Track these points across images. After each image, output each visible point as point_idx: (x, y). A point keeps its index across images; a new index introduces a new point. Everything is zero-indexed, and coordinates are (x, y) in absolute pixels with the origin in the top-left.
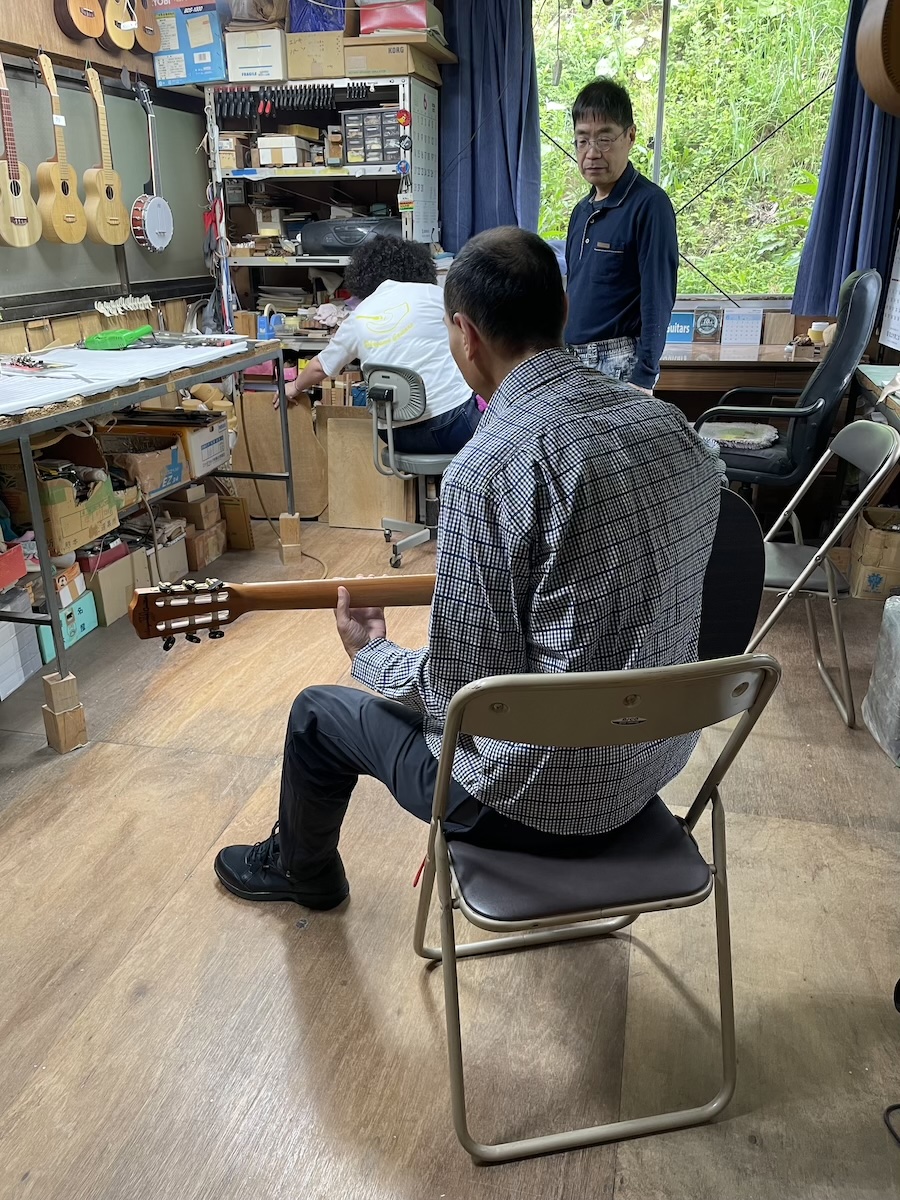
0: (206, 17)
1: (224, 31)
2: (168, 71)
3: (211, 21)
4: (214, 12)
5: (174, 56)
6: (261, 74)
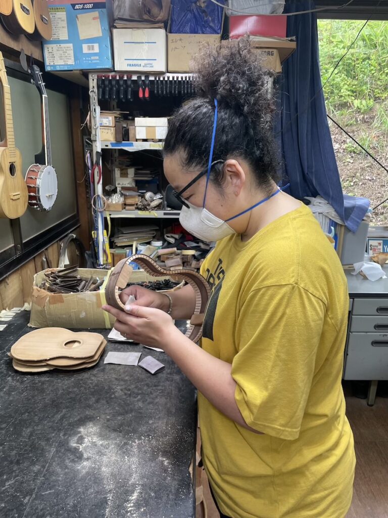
0: (96, 13)
1: (112, 26)
2: (57, 58)
3: (101, 18)
4: (104, 10)
5: (62, 45)
6: (145, 66)
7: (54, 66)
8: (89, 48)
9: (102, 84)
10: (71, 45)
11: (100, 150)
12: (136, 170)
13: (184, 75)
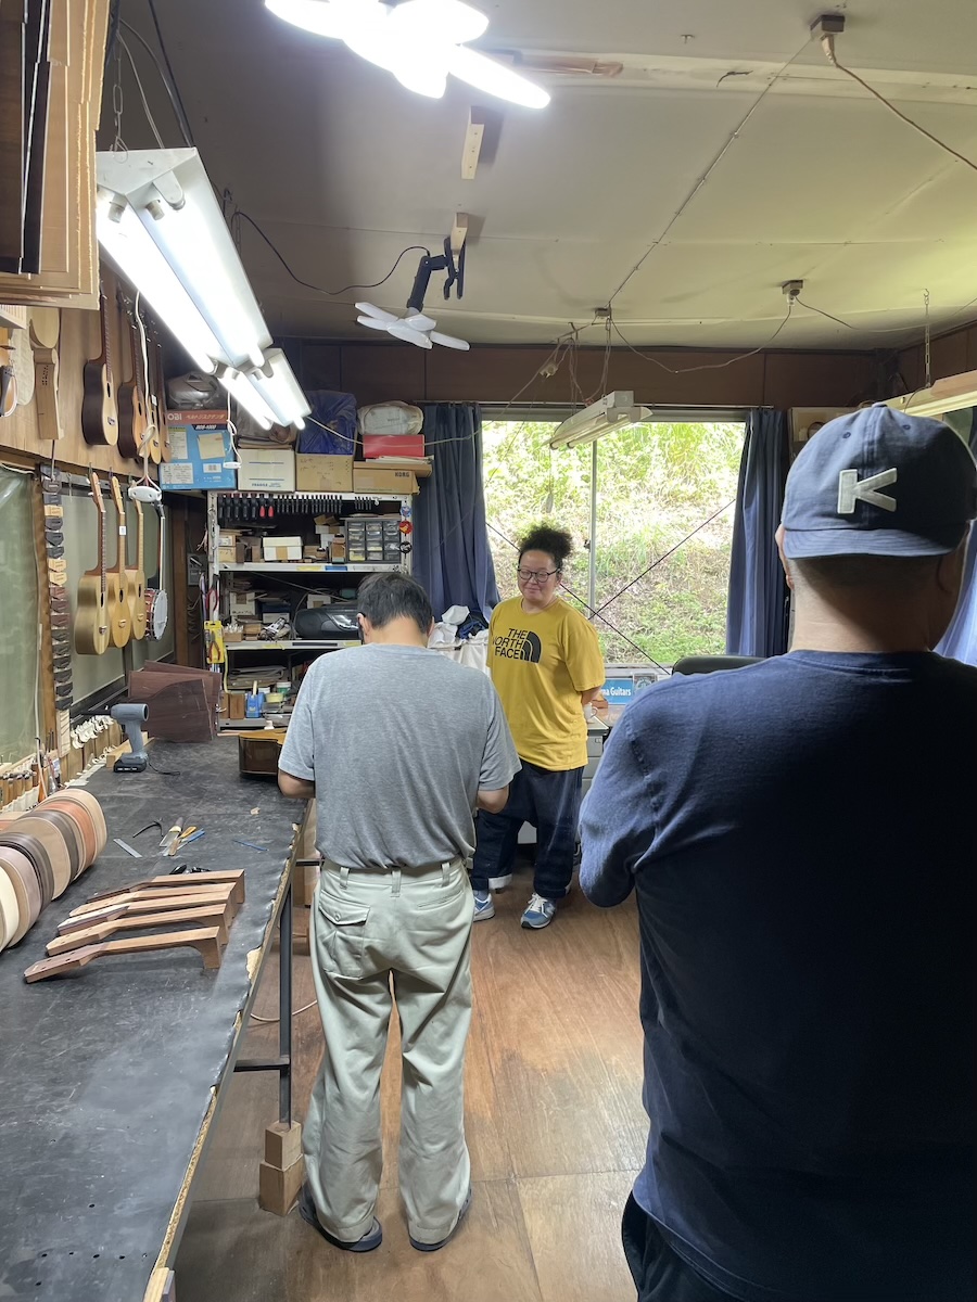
0: (219, 434)
1: (236, 446)
2: (174, 476)
3: (224, 438)
5: (182, 464)
6: (272, 485)
7: (171, 485)
8: (210, 469)
9: (223, 504)
10: (190, 465)
11: (217, 573)
12: (257, 594)
13: (315, 494)
